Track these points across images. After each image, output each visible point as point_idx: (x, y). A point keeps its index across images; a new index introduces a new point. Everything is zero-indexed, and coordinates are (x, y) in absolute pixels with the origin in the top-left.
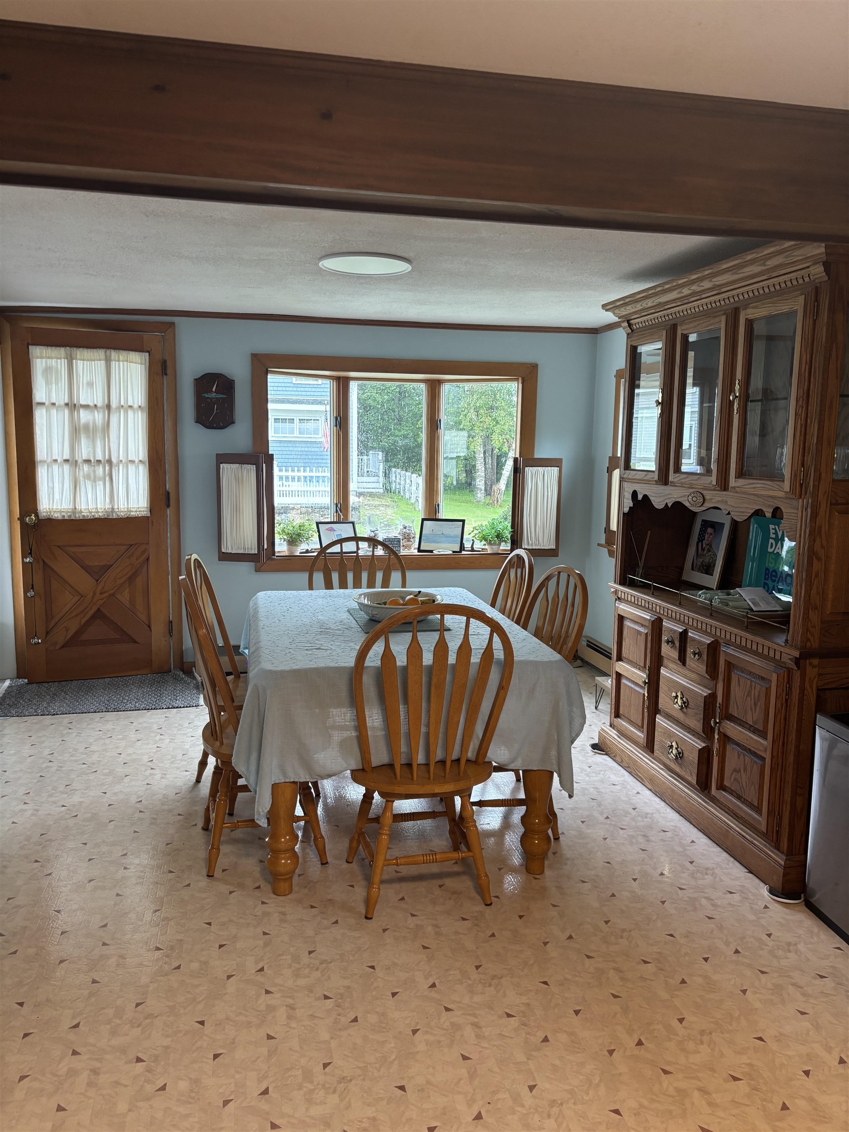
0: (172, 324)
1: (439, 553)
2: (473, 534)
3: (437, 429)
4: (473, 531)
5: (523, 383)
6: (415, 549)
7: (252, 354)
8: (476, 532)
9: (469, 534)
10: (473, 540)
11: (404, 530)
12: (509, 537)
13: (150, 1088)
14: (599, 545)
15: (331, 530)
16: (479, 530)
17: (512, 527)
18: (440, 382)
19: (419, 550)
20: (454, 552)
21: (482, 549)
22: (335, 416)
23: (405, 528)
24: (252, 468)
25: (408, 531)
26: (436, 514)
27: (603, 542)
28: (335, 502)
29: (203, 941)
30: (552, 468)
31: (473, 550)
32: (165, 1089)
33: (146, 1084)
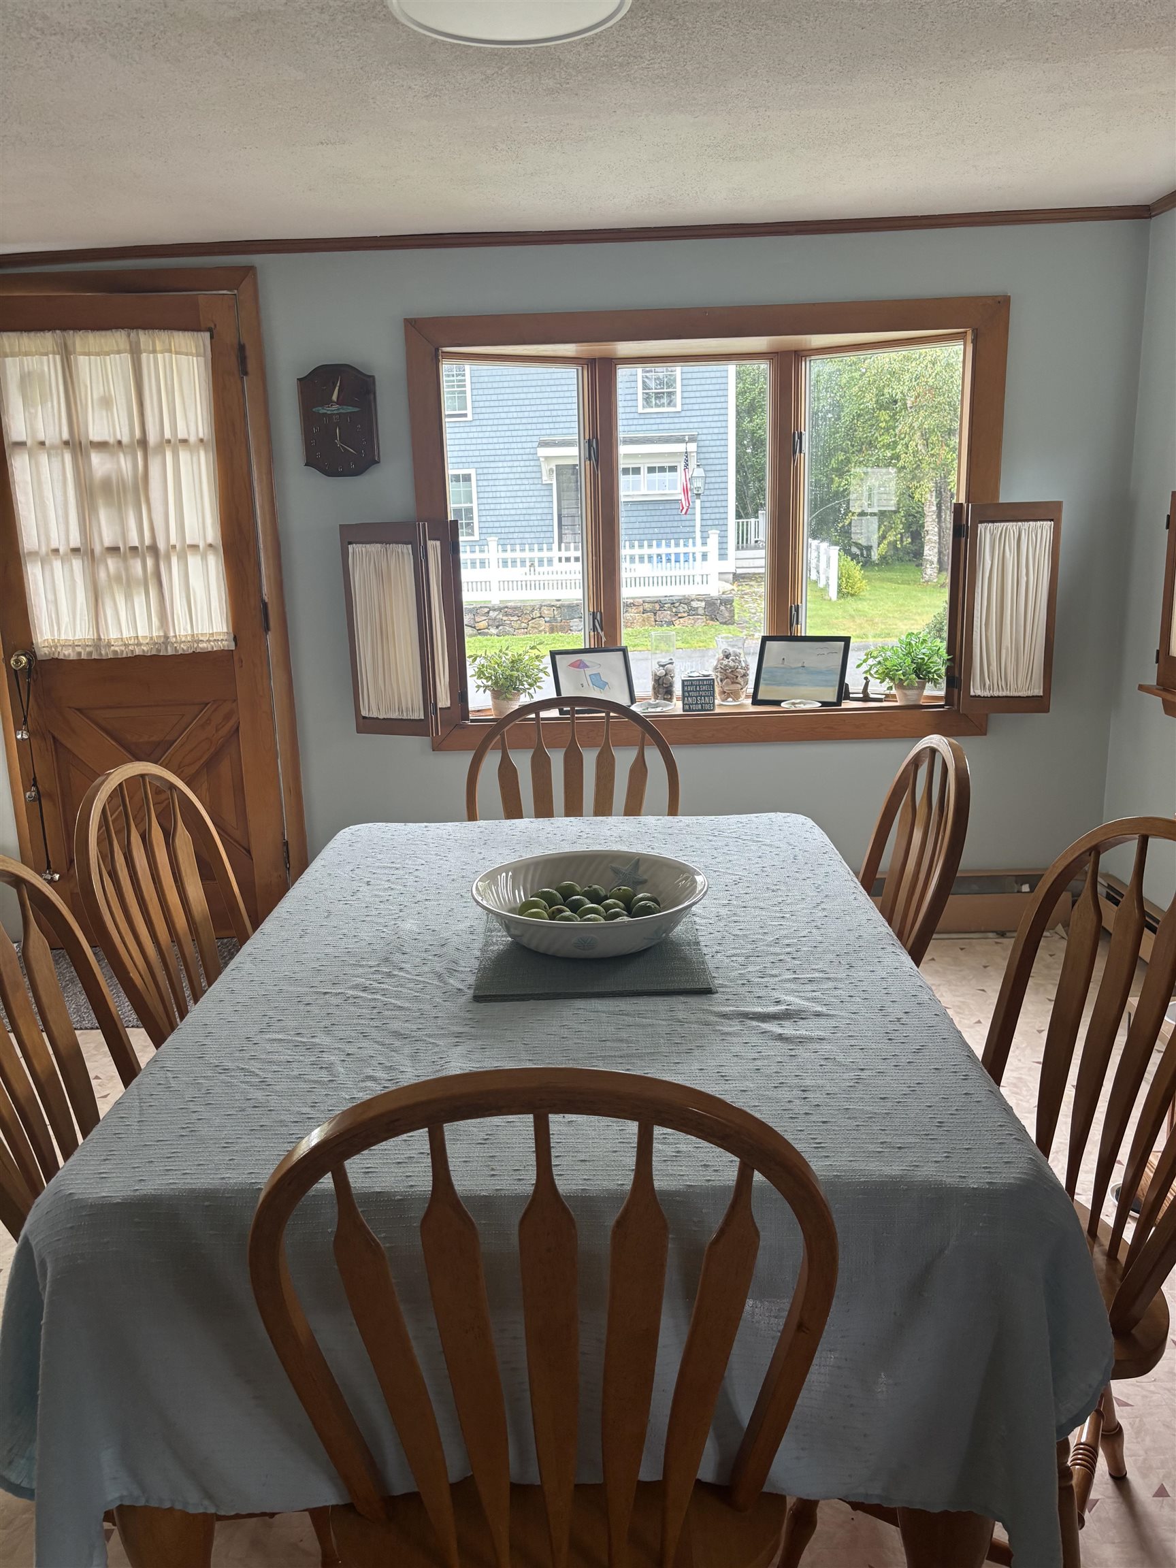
0: (250, 270)
1: (793, 708)
2: (865, 667)
3: (795, 453)
4: (865, 661)
5: (975, 342)
6: (747, 697)
7: (406, 320)
8: (871, 662)
9: (859, 666)
10: (866, 678)
11: (725, 662)
12: (943, 670)
14: (1141, 688)
15: (580, 665)
16: (880, 659)
17: (951, 649)
18: (800, 355)
19: (756, 702)
20: (824, 704)
21: (887, 696)
22: (587, 438)
23: (727, 657)
24: (405, 551)
25: (732, 664)
26: (791, 625)
27: (1152, 681)
28: (591, 610)
30: (1039, 523)
31: (866, 698)
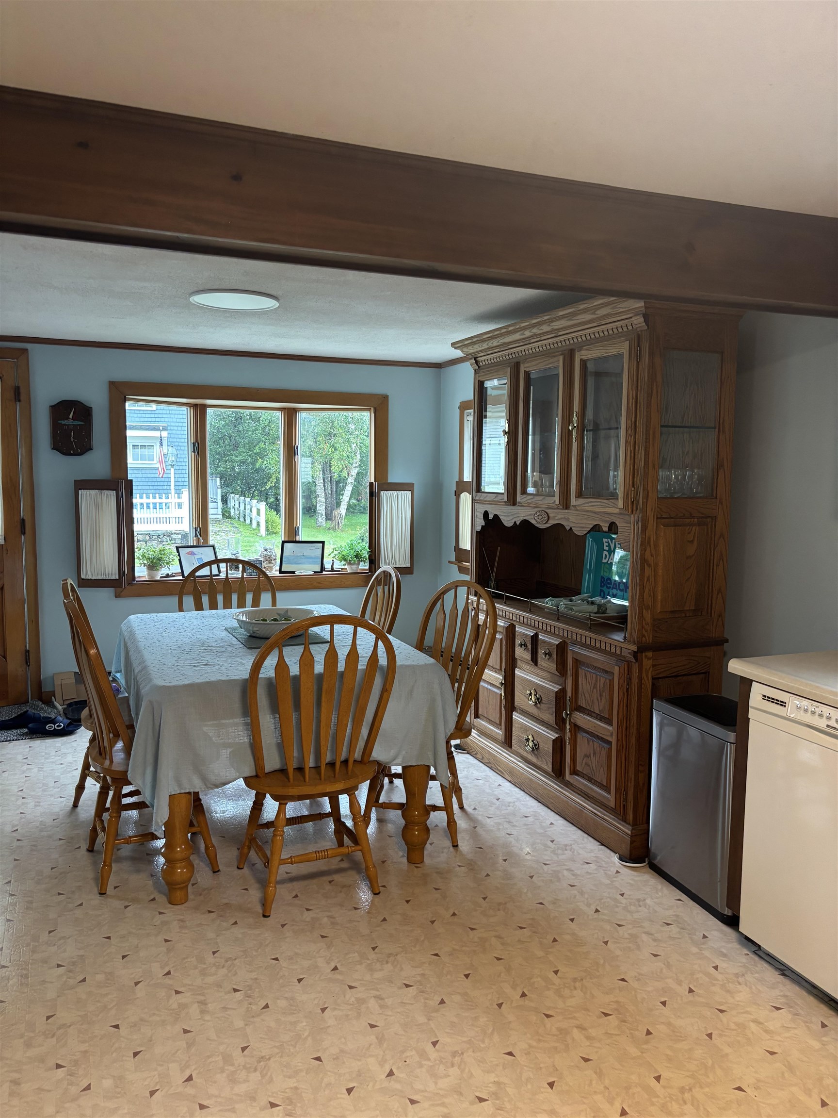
0: (25, 351)
1: (301, 574)
2: (333, 555)
3: (295, 455)
4: (332, 552)
5: (375, 413)
6: (276, 571)
7: (110, 382)
8: (336, 552)
9: (329, 555)
10: (333, 561)
11: (266, 553)
12: (367, 557)
13: (74, 1090)
14: (450, 562)
15: (192, 554)
16: (339, 551)
17: (370, 547)
18: (296, 410)
19: (281, 572)
20: (315, 572)
21: (342, 569)
22: (193, 442)
23: (266, 550)
24: (112, 494)
25: (269, 554)
26: (296, 536)
27: (453, 559)
28: (194, 526)
29: (105, 954)
30: (405, 492)
31: (332, 570)
32: (90, 1089)
33: (70, 1087)
